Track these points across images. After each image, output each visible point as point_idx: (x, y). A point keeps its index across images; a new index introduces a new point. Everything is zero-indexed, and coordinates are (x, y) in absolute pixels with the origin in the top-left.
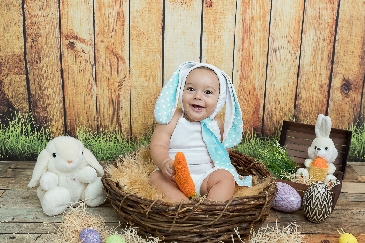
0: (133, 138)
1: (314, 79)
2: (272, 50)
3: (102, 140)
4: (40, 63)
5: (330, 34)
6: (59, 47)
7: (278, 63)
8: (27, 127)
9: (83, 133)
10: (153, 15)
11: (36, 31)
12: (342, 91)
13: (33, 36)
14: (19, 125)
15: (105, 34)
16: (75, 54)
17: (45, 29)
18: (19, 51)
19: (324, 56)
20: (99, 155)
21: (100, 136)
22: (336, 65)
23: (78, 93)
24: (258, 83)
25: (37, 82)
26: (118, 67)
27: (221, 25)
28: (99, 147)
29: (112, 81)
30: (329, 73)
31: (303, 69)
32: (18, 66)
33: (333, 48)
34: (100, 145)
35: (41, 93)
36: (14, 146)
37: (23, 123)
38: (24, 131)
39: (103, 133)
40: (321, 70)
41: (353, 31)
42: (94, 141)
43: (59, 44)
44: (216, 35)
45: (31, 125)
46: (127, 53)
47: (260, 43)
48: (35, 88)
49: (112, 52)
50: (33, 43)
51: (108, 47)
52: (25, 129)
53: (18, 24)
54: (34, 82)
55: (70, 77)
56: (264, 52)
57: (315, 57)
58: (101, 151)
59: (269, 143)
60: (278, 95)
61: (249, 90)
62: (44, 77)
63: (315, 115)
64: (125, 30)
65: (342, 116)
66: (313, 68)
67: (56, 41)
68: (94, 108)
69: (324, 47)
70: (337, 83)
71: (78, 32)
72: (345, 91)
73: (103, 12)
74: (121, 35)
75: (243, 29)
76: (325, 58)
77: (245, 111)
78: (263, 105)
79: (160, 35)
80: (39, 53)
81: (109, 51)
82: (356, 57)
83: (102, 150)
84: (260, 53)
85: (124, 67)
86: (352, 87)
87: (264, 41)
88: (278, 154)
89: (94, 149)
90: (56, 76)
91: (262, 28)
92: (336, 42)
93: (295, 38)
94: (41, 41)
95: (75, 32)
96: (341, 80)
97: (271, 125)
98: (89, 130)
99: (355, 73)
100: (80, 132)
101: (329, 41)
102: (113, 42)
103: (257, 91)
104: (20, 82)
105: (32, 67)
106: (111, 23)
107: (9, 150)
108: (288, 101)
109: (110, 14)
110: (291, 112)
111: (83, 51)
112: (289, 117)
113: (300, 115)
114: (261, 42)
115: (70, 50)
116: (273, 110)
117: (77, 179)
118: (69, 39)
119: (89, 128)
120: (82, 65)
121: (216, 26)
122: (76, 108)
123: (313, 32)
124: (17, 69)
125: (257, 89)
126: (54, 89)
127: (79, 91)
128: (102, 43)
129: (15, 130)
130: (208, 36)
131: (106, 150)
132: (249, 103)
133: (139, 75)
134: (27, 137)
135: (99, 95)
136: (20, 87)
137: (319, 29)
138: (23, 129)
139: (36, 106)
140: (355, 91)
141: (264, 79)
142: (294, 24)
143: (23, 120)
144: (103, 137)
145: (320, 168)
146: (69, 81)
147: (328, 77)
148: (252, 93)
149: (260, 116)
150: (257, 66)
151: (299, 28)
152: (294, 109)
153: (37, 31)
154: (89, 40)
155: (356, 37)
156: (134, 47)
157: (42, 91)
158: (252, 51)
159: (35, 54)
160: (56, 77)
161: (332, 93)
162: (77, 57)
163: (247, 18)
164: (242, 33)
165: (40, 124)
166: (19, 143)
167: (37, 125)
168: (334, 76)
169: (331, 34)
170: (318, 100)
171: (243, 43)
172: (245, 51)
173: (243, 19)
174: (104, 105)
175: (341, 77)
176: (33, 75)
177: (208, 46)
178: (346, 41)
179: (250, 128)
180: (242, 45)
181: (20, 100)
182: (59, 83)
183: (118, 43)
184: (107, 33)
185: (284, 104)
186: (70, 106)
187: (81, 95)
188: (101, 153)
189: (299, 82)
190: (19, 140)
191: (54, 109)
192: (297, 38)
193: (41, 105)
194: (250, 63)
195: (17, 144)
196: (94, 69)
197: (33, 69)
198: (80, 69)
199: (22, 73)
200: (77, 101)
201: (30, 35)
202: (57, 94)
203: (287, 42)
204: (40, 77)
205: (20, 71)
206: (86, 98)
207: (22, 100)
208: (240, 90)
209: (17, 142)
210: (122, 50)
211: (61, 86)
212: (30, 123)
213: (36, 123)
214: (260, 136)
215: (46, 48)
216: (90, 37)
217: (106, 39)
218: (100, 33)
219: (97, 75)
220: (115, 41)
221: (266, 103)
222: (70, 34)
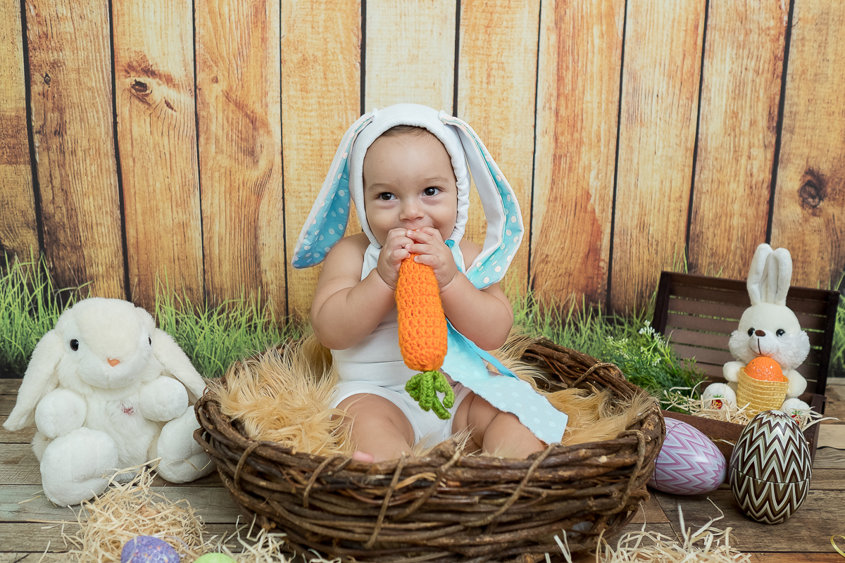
0: (291, 321)
1: (733, 170)
2: (630, 99)
3: (216, 325)
4: (64, 134)
5: (772, 57)
6: (110, 96)
7: (644, 130)
8: (34, 294)
9: (170, 309)
10: (339, 14)
11: (53, 57)
12: (803, 201)
13: (48, 68)
14: (16, 289)
15: (221, 63)
16: (149, 112)
17: (75, 50)
18: (13, 105)
19: (758, 112)
20: (210, 362)
21: (212, 316)
22: (788, 135)
23: (158, 210)
24: (596, 182)
25: (57, 182)
26: (254, 144)
27: (504, 37)
28: (209, 342)
29: (238, 178)
30: (770, 155)
31: (706, 145)
32: (12, 143)
33: (779, 93)
34: (212, 337)
35: (67, 211)
36: (4, 341)
37: (25, 283)
38: (27, 304)
39: (219, 308)
40: (750, 148)
41: (830, 49)
42: (197, 327)
43: (109, 88)
44: (493, 62)
45: (45, 289)
46: (275, 109)
48: (53, 198)
49: (240, 106)
50: (46, 86)
51: (228, 94)
52: (30, 299)
53: (10, 38)
54: (52, 183)
55: (138, 169)
56: (610, 105)
57: (735, 115)
58: (215, 353)
59: (626, 332)
60: (645, 211)
61: (574, 198)
62: (76, 169)
63: (737, 259)
64: (270, 50)
65: (803, 262)
66: (730, 144)
67: (101, 81)
68: (197, 247)
69: (757, 89)
70: (790, 180)
71: (156, 59)
72: (810, 200)
73: (217, 7)
74: (259, 63)
75: (559, 48)
76: (759, 118)
77: (565, 252)
78: (609, 235)
79: (354, 62)
80: (61, 111)
81: (231, 104)
82: (836, 114)
83: (216, 349)
84: (599, 107)
85: (268, 143)
86: (829, 190)
87: (609, 75)
88: (650, 352)
89: (197, 347)
90: (104, 167)
91: (604, 44)
92: (788, 78)
93: (685, 67)
94: (66, 80)
95: (148, 57)
96: (800, 172)
97: (629, 285)
98: (184, 300)
99: (835, 155)
100: (164, 306)
101: (769, 76)
102: (240, 83)
103: (595, 203)
104: (16, 182)
105: (45, 145)
106: (237, 35)
108: (671, 225)
109: (232, 13)
110: (678, 254)
111: (168, 104)
112: (672, 265)
113: (700, 262)
114: (602, 77)
115: (137, 102)
116: (634, 250)
117: (135, 411)
118: (133, 74)
119: (185, 296)
120: (166, 138)
121: (493, 39)
122: (153, 246)
123: (730, 52)
124: (8, 150)
125: (593, 196)
126: (99, 199)
127: (161, 204)
128: (215, 85)
129: (7, 301)
130: (472, 65)
131: (227, 351)
132: (575, 231)
133: (305, 162)
134: (34, 319)
135: (209, 213)
136: (17, 196)
137: (744, 44)
138: (26, 299)
139: (57, 241)
140: (834, 199)
141: (611, 171)
142: (682, 34)
143: (24, 278)
144: (220, 319)
145: (766, 381)
146: (136, 179)
147: (769, 164)
148: (583, 206)
149: (602, 264)
150: (593, 138)
151: (695, 43)
152: (684, 245)
153: (56, 57)
154: (183, 78)
155: (836, 65)
156: (292, 93)
157: (70, 204)
158: (580, 102)
159: (53, 112)
160: (104, 171)
161: (779, 206)
162: (155, 119)
163: (567, 18)
164: (556, 56)
165: (67, 287)
166: (16, 332)
167: (60, 288)
168: (782, 162)
169: (776, 57)
170: (745, 222)
171: (558, 80)
172: (563, 101)
173: (559, 21)
174: (220, 240)
175: (801, 166)
176: (47, 164)
177: (472, 89)
178: (812, 73)
179: (577, 293)
180: (555, 86)
181: (18, 227)
182: (111, 184)
183: (252, 85)
184: (227, 60)
185: (660, 234)
186: (137, 242)
187: (164, 214)
188: (215, 358)
189: (697, 178)
190: (15, 327)
191: (99, 249)
192: (692, 67)
193: (68, 240)
194: (577, 131)
195: (12, 335)
196: (196, 148)
197: (48, 149)
198: (162, 149)
199: (22, 160)
200: (154, 229)
201: (41, 66)
202: (107, 212)
203: (665, 78)
204: (64, 169)
205: (16, 156)
206: (176, 221)
207: (22, 226)
208: (553, 200)
209: (11, 332)
210: (262, 101)
211: (116, 191)
212: (43, 285)
213: (57, 285)
214: (602, 315)
215: (80, 97)
216: (183, 69)
217: (223, 75)
218: (210, 59)
219: (203, 164)
220: (246, 79)
221: (616, 230)
222: (137, 62)
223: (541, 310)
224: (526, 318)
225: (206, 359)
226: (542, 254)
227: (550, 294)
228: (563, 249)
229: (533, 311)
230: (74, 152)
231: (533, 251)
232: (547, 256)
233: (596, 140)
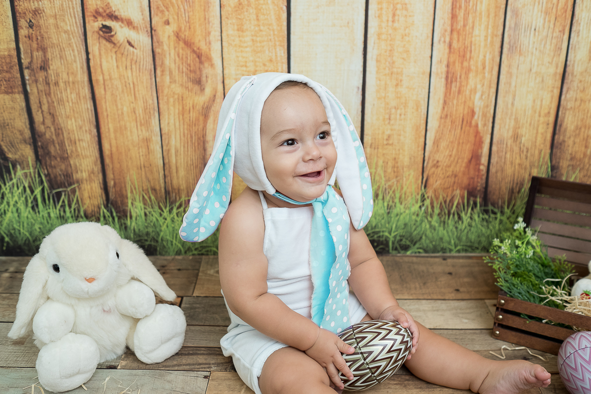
2: (512, 33)
3: (176, 217)
4: (48, 69)
6: (82, 37)
7: (522, 58)
8: (34, 194)
9: (140, 204)
11: (34, 5)
13: (31, 15)
15: (172, 8)
16: (114, 50)
18: (5, 46)
21: (172, 210)
23: (126, 128)
24: (480, 102)
25: (45, 107)
26: (201, 75)
28: (171, 229)
29: (189, 103)
31: (573, 70)
32: (7, 77)
34: (173, 225)
35: (55, 130)
36: (15, 230)
37: (27, 185)
38: (30, 201)
39: (177, 204)
42: (161, 218)
43: (81, 31)
44: (398, 3)
45: (43, 190)
46: (216, 46)
47: (488, 16)
48: (44, 120)
49: (188, 44)
50: (31, 30)
51: (178, 34)
52: (32, 197)
54: (41, 109)
55: (109, 96)
56: (495, 38)
59: (498, 220)
60: (519, 125)
61: (461, 116)
62: (59, 97)
67: (75, 25)
68: (158, 157)
71: (118, 5)
74: (203, 8)
77: (452, 159)
78: (489, 144)
79: (281, 5)
80: (44, 50)
81: (181, 42)
84: (486, 40)
85: (212, 74)
87: (495, 12)
88: (524, 245)
90: (81, 95)
93: (560, 5)
94: (46, 25)
95: (111, 4)
97: (503, 183)
98: (150, 198)
100: (135, 203)
102: (188, 25)
103: (478, 119)
104: (13, 108)
105: (33, 78)
107: (5, 236)
108: (539, 136)
111: (130, 44)
112: (539, 168)
113: (561, 164)
115: (104, 42)
116: (508, 156)
117: (113, 311)
118: (100, 19)
119: (151, 195)
120: (129, 71)
122: (124, 157)
124: (5, 83)
125: (477, 113)
126: (80, 120)
127: (128, 124)
128: (167, 27)
129: (14, 200)
130: (380, 6)
132: (461, 141)
134: (36, 213)
135: (166, 131)
136: (14, 119)
138: (29, 198)
139: (49, 153)
141: (493, 93)
143: (26, 182)
144: (179, 212)
146: (108, 104)
148: (468, 122)
149: (482, 167)
150: (479, 66)
152: (548, 151)
153: (37, 5)
154: (141, 21)
156: (231, 32)
157: (57, 125)
158: (470, 36)
159: (38, 52)
160: (82, 98)
162: (120, 55)
165: (59, 188)
166: (23, 223)
167: (54, 189)
171: (452, 18)
172: (455, 36)
174: (177, 151)
176: (37, 93)
177: (380, 27)
179: (461, 190)
180: (449, 22)
181: (18, 143)
182: (88, 109)
183: (197, 26)
184: (176, 5)
185: (530, 143)
186: (111, 154)
187: (131, 132)
188: (176, 241)
189: (563, 97)
190: (22, 219)
191: (82, 160)
192: (565, 5)
193: (58, 153)
194: (466, 60)
195: (20, 225)
196: (154, 79)
197: (36, 81)
198: (126, 80)
199: (16, 90)
200: (124, 143)
201: (25, 13)
202: (86, 131)
203: (543, 14)
204: (51, 97)
205: (11, 87)
206: (141, 137)
207: (21, 142)
208: (444, 117)
209: (19, 222)
210: (206, 40)
211: (92, 114)
212: (41, 187)
213: (52, 187)
214: (480, 206)
215: (58, 39)
216: (140, 13)
217: (174, 18)
218: (162, 5)
219: (160, 91)
220: (192, 22)
221: (495, 140)
222: (103, 8)
223: (432, 203)
224: (419, 210)
225: (169, 243)
226: (434, 160)
227: (439, 191)
228: (451, 156)
229: (425, 205)
230: (57, 84)
231: (426, 158)
232: (438, 162)
233: (482, 68)
